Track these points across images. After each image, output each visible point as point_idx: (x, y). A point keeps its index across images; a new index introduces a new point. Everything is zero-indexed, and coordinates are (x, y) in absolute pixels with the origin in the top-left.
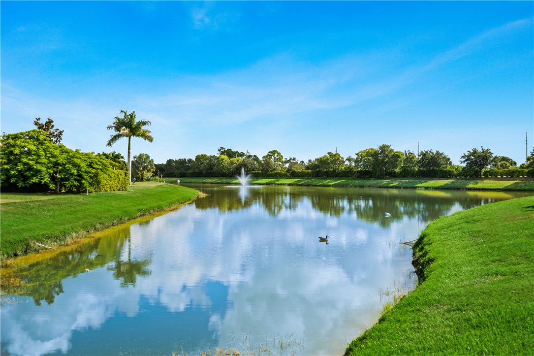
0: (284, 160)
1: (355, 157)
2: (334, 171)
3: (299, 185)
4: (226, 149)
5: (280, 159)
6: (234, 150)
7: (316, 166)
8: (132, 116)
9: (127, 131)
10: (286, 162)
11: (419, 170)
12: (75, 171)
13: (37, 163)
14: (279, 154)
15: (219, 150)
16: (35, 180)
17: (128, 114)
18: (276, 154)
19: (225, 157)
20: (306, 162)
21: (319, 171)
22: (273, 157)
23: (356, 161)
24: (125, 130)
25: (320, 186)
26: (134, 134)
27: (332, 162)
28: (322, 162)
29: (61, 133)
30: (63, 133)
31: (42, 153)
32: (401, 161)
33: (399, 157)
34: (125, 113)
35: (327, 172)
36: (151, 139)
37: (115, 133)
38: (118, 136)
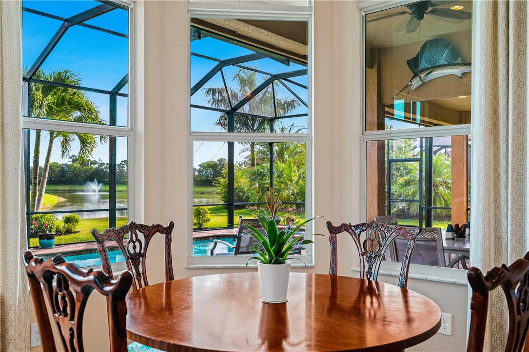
4: (77, 157)
15: (71, 158)
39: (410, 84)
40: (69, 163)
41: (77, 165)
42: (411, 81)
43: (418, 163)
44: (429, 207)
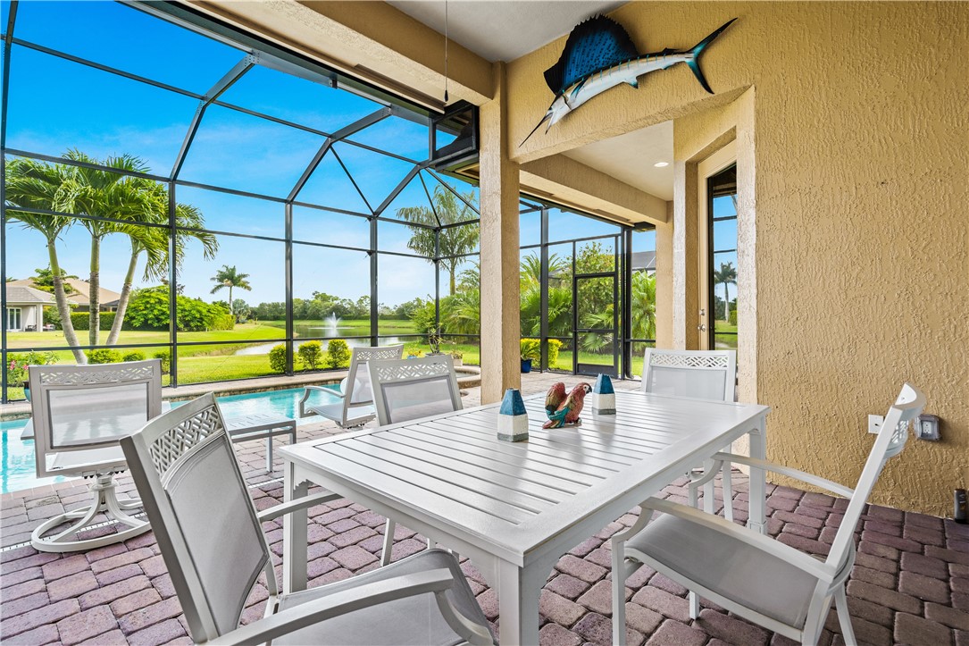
4: (320, 293)
6: (328, 294)
8: (234, 269)
9: (229, 282)
15: (314, 294)
17: (229, 268)
22: (364, 302)
24: (227, 282)
26: (235, 285)
28: (408, 306)
29: (183, 287)
30: (185, 288)
34: (227, 268)
36: (249, 289)
37: (219, 284)
38: (221, 286)
39: (548, 112)
40: (312, 300)
41: (319, 301)
42: (550, 109)
43: (612, 278)
44: (626, 340)
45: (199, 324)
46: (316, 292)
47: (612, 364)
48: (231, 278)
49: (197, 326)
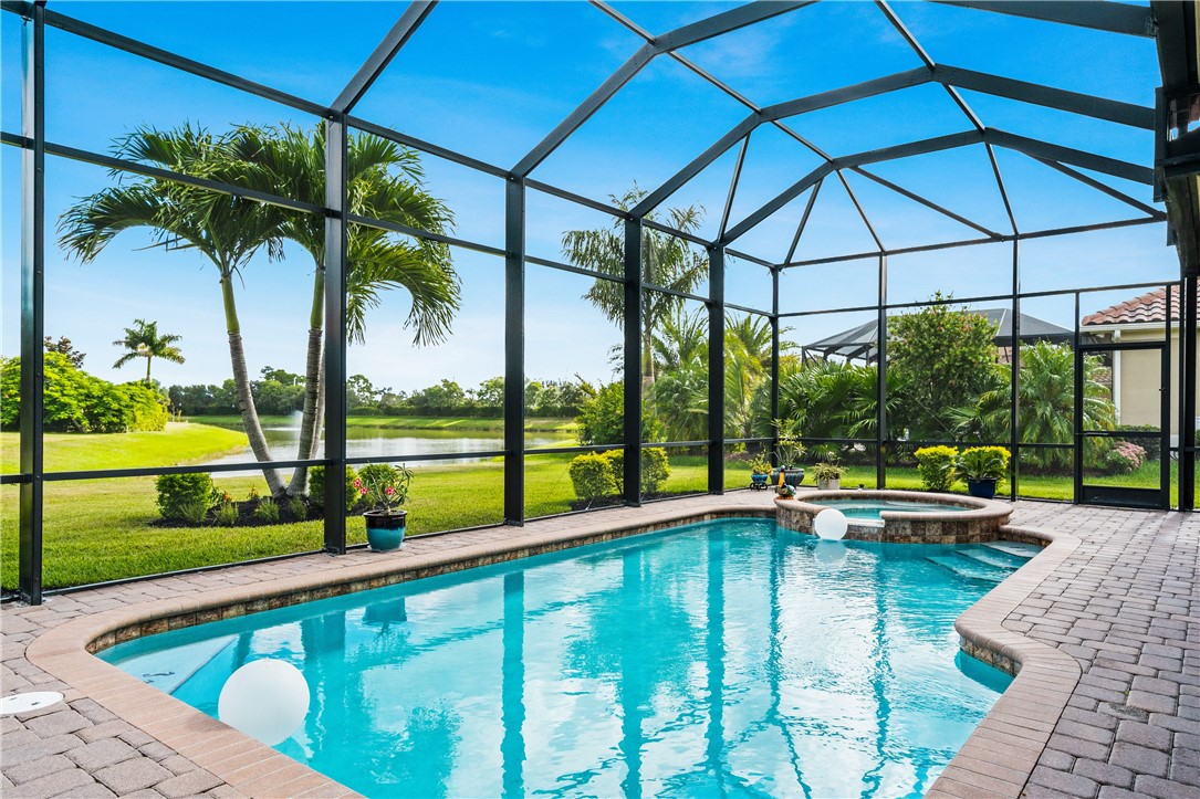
0: (373, 390)
1: (478, 388)
2: (449, 408)
3: (398, 428)
4: (275, 370)
5: (368, 388)
6: (288, 372)
7: (424, 400)
8: (152, 327)
9: (147, 349)
10: (376, 393)
11: (562, 408)
12: (115, 406)
13: (63, 395)
14: (366, 381)
15: (263, 371)
16: (63, 415)
17: (146, 323)
18: (361, 381)
19: (274, 382)
20: (409, 395)
21: (426, 408)
22: (356, 385)
23: (480, 394)
24: (142, 348)
25: (428, 428)
26: (155, 354)
27: (446, 394)
28: (432, 394)
29: (81, 356)
30: (85, 358)
31: (67, 383)
32: (539, 395)
33: (536, 389)
34: (143, 324)
35: (439, 409)
36: (181, 360)
37: (130, 351)
38: (132, 355)
45: (115, 420)
46: (268, 368)
47: (1157, 486)
48: (146, 341)
49: (111, 423)
